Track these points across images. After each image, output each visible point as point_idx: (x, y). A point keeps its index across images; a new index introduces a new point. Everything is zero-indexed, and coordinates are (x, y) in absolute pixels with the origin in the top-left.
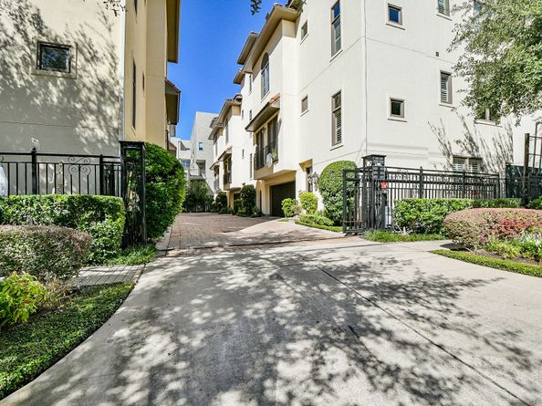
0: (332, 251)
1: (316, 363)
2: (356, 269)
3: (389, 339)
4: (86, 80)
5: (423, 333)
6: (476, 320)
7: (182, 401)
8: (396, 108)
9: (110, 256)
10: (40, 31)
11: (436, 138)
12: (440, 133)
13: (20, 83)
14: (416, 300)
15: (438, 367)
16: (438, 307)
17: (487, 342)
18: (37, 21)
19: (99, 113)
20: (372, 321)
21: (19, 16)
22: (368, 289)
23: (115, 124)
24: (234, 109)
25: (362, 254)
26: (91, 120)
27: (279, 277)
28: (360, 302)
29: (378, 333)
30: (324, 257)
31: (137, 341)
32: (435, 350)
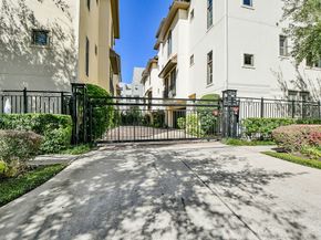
0: (197, 150)
1: (149, 221)
2: (205, 162)
3: (205, 209)
4: (58, 50)
5: (231, 206)
6: (275, 200)
7: (55, 237)
8: (248, 60)
9: (62, 149)
10: (33, 23)
11: (276, 79)
12: (279, 76)
13: (23, 53)
14: (237, 184)
15: (231, 231)
16: (251, 190)
17: (275, 217)
18: (32, 18)
19: (65, 68)
20: (199, 196)
21: (23, 16)
22: (207, 175)
23: (74, 74)
24: (154, 65)
25: (215, 152)
26: (60, 73)
27: (154, 165)
28: (198, 183)
29: (199, 205)
30: (189, 154)
31: (50, 199)
32: (234, 219)
